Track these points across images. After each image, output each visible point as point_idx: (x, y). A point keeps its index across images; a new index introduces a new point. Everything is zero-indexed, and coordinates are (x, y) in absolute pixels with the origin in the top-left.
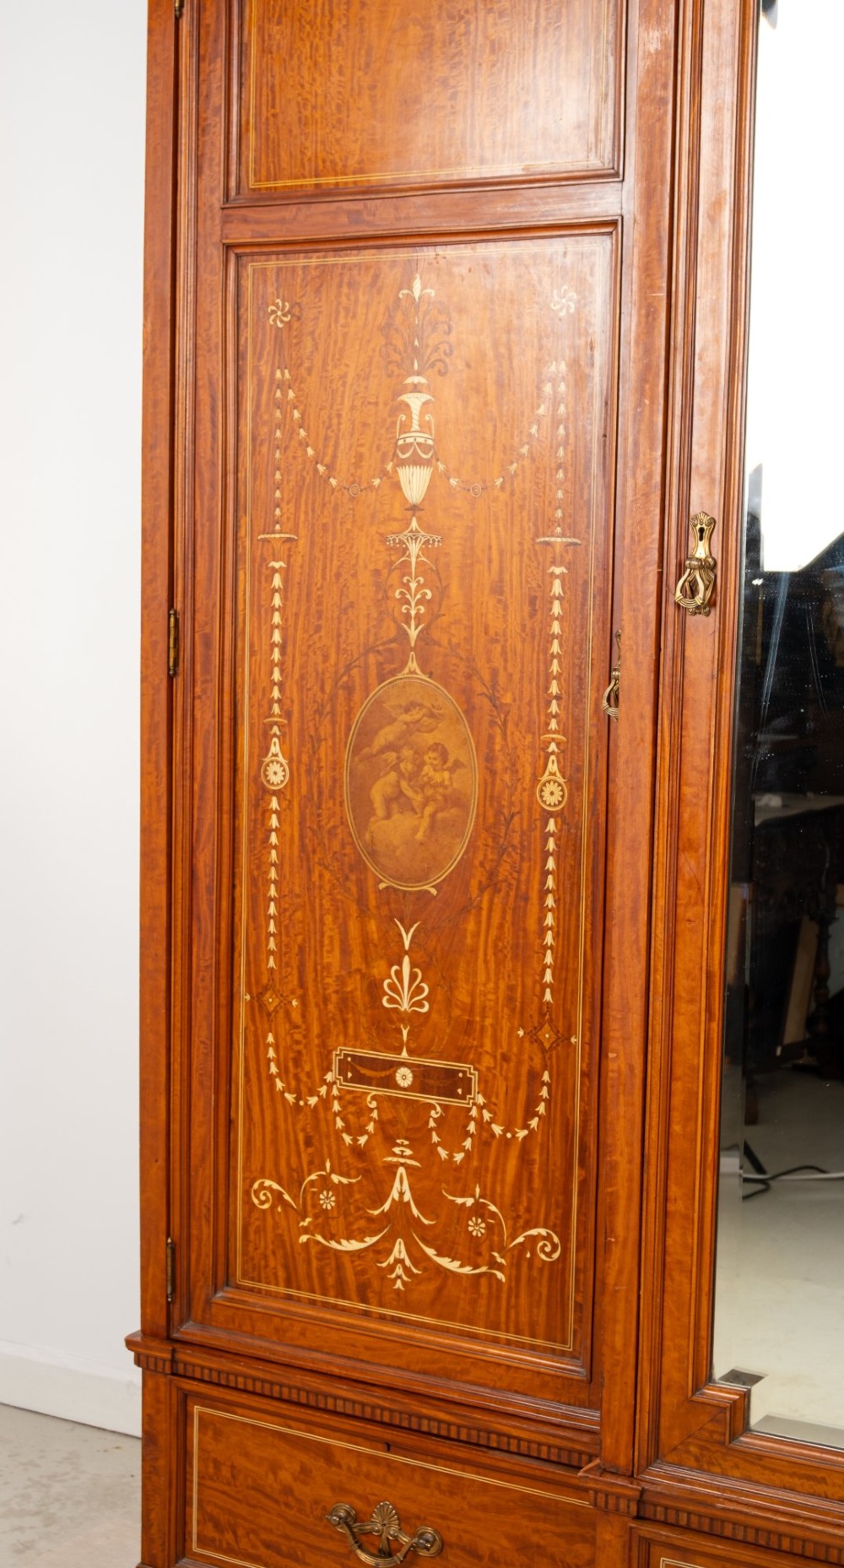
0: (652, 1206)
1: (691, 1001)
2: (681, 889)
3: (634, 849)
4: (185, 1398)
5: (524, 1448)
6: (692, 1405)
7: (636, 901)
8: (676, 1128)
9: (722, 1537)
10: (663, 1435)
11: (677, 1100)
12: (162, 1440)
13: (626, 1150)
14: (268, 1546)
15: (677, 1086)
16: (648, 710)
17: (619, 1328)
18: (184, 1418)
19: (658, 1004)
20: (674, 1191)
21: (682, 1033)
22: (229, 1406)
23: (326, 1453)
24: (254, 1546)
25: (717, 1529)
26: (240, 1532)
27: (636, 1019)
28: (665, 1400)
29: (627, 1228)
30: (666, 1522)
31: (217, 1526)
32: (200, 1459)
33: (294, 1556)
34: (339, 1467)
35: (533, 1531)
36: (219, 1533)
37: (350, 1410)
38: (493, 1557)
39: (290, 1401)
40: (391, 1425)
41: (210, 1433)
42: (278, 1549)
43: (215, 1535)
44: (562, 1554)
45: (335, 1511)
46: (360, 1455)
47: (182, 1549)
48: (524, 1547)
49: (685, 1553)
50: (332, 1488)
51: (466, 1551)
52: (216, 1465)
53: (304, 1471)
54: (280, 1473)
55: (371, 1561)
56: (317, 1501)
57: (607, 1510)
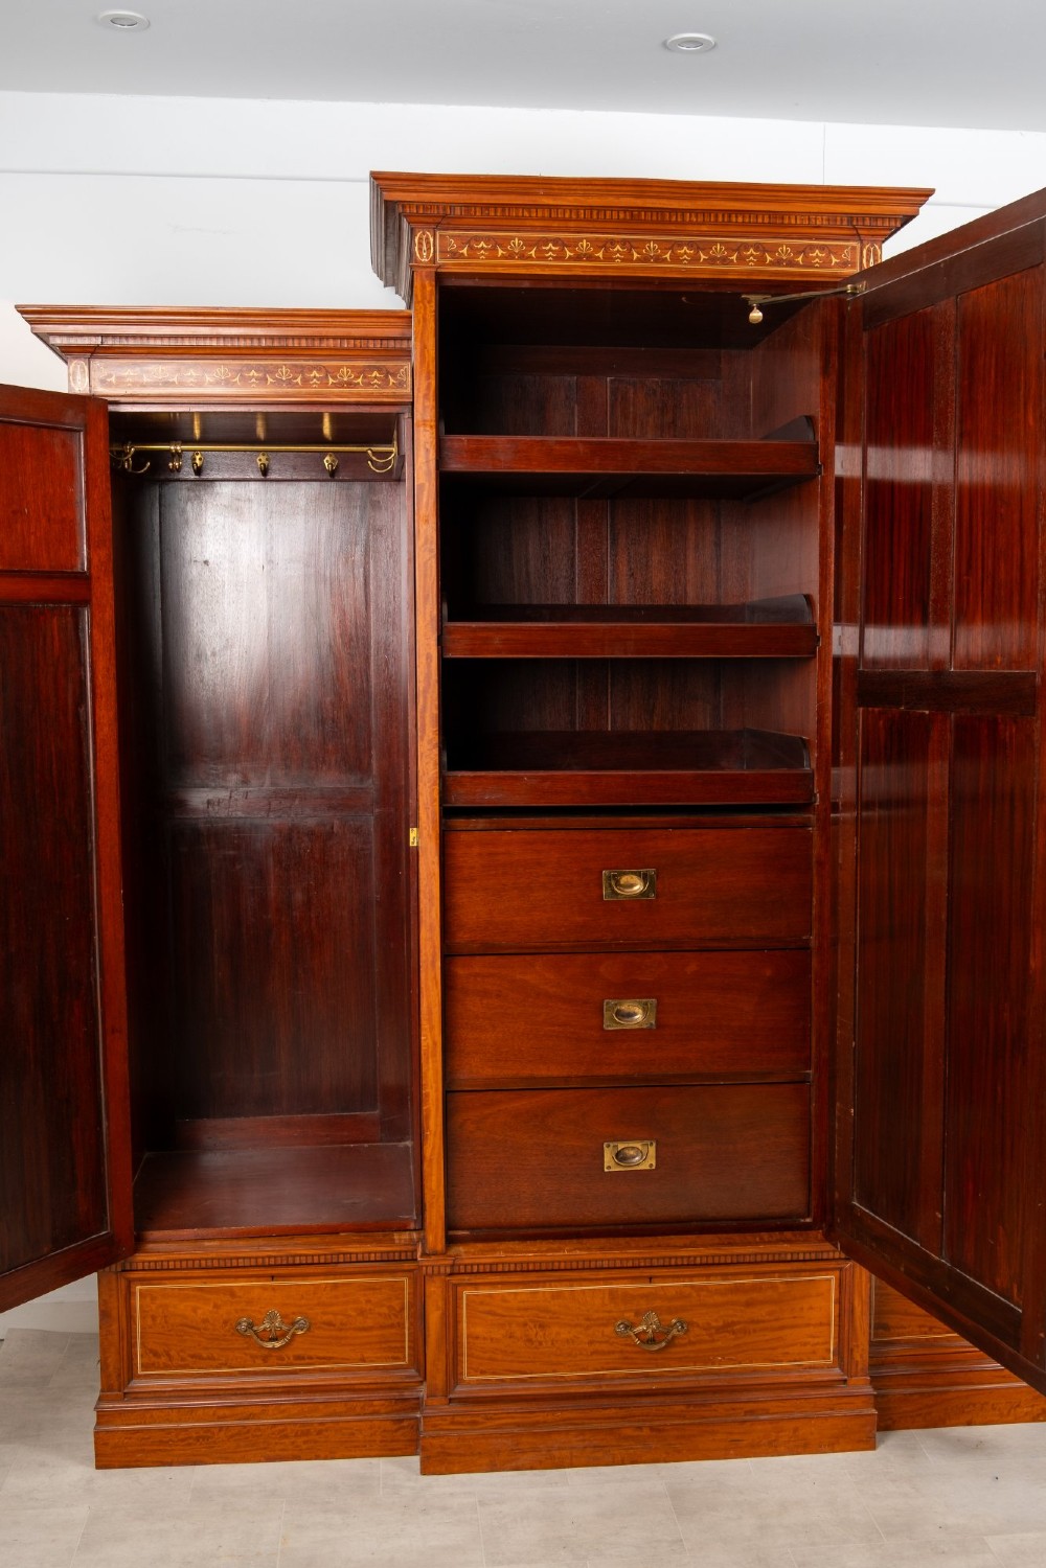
3: (430, 929)
4: (130, 1282)
5: (360, 1257)
9: (497, 1272)
12: (114, 1313)
13: (434, 1085)
14: (192, 1356)
16: (437, 859)
17: (434, 1178)
18: (129, 1294)
22: (161, 1280)
23: (231, 1292)
24: (183, 1359)
25: (494, 1269)
26: (173, 1353)
27: (437, 1018)
29: (436, 1126)
30: (465, 1273)
31: (156, 1354)
32: (143, 1318)
33: (212, 1358)
34: (240, 1297)
35: (368, 1301)
36: (161, 1359)
37: (247, 1263)
38: (342, 1324)
39: (207, 1268)
40: (276, 1266)
41: (148, 1300)
42: (200, 1358)
43: (154, 1359)
44: (384, 1310)
45: (240, 1324)
46: (253, 1287)
47: (131, 1374)
48: (362, 1313)
49: (476, 1285)
50: (237, 1311)
51: (324, 1323)
52: (154, 1318)
53: (216, 1306)
54: (199, 1312)
55: (270, 1345)
56: (225, 1322)
57: (433, 1275)
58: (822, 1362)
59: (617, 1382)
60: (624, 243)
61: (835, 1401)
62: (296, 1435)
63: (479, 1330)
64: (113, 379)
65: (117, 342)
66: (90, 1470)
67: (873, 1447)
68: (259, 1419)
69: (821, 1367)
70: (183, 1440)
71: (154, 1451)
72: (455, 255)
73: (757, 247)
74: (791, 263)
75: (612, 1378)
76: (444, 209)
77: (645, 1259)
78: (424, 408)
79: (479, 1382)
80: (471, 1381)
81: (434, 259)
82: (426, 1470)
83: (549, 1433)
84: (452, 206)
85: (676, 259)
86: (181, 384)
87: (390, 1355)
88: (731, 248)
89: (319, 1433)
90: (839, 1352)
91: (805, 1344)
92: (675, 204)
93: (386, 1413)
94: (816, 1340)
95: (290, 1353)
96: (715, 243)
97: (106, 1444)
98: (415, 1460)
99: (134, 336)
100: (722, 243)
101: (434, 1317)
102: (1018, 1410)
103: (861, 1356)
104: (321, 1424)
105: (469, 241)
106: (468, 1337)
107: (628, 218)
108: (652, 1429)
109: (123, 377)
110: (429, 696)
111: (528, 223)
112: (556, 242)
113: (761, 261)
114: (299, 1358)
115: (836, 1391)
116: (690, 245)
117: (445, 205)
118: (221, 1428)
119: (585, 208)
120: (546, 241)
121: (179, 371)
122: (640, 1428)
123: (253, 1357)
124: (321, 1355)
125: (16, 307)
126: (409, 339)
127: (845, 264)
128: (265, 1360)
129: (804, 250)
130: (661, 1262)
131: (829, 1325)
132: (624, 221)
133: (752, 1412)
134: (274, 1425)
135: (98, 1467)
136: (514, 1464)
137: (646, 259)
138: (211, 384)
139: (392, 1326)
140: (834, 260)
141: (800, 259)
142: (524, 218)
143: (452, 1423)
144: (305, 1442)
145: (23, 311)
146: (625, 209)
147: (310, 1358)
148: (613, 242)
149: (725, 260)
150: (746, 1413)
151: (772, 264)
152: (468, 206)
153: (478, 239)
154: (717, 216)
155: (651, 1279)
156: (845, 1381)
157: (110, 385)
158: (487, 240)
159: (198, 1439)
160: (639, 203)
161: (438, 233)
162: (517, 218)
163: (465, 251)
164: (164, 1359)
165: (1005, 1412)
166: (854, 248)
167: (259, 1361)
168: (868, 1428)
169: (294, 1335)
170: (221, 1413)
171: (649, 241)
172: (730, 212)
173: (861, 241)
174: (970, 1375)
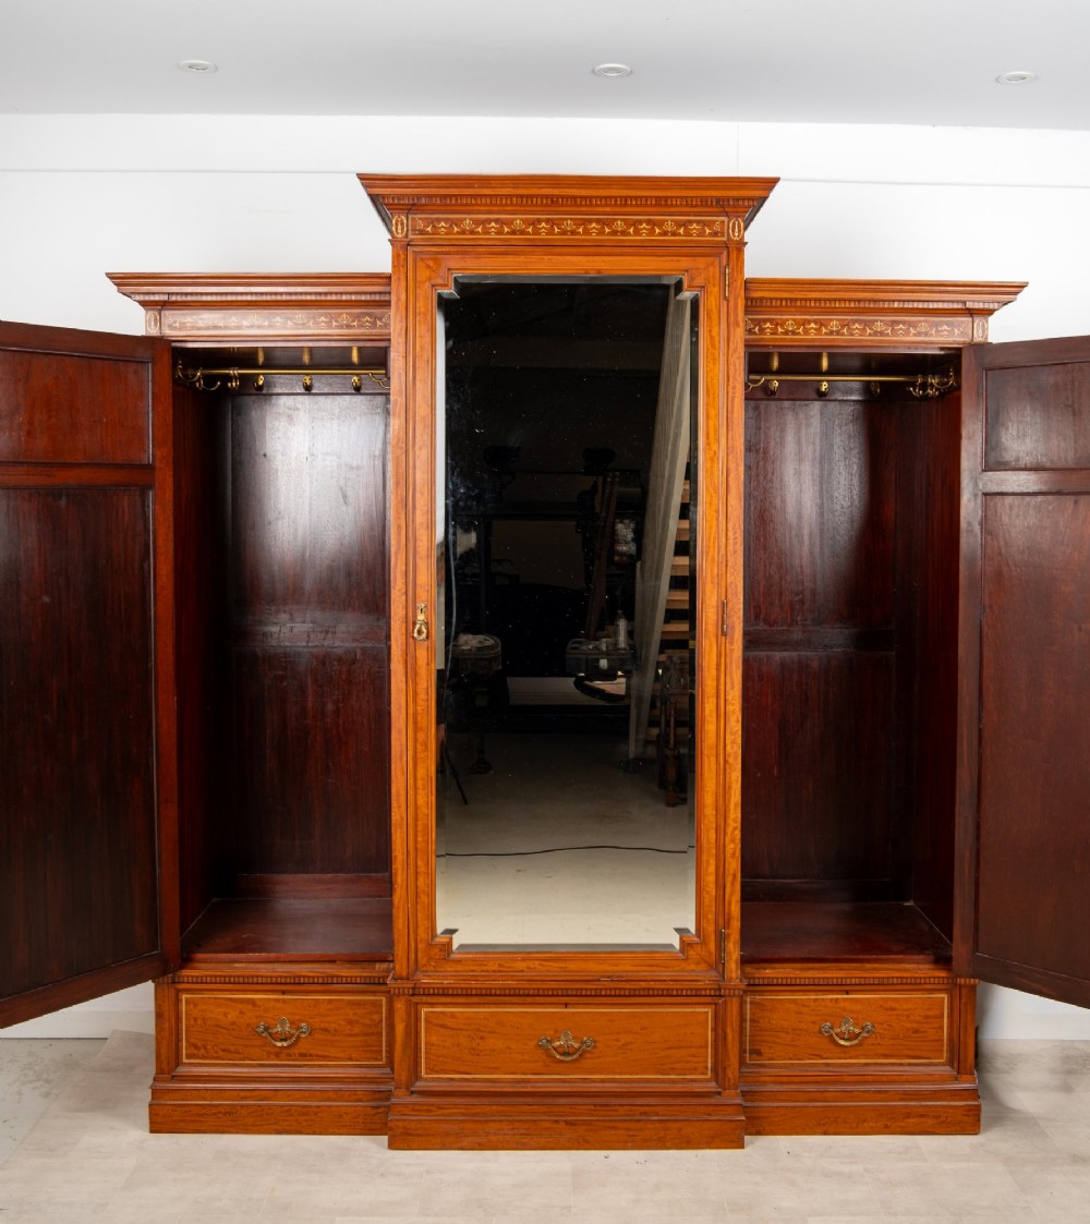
0: (412, 871)
1: (424, 789)
2: (418, 746)
3: (399, 732)
4: (178, 992)
5: (349, 980)
6: (431, 946)
7: (401, 752)
8: (420, 839)
9: (448, 995)
10: (419, 959)
11: (420, 828)
12: (166, 1015)
14: (224, 1050)
15: (420, 823)
16: (404, 679)
17: (401, 921)
18: (178, 1001)
19: (411, 792)
20: (420, 863)
21: (421, 801)
22: (201, 991)
23: (253, 1002)
24: (216, 1052)
25: (446, 992)
26: (209, 1047)
27: (403, 799)
28: (420, 946)
29: (402, 881)
30: (424, 994)
31: (196, 1047)
32: (186, 1019)
33: (237, 1052)
34: (259, 1007)
35: (355, 1014)
36: (198, 1050)
37: (264, 981)
38: (336, 1030)
39: (234, 983)
40: (286, 984)
41: (192, 1006)
42: (229, 1051)
43: (195, 1051)
44: (367, 1021)
45: (258, 1027)
46: (269, 1000)
47: (178, 1063)
48: (350, 1022)
49: (432, 1005)
50: (257, 1017)
51: (322, 1030)
52: (195, 1019)
53: (241, 1013)
54: (229, 1016)
55: (279, 1044)
56: (248, 1025)
57: (399, 995)
58: (702, 1077)
59: (539, 1085)
60: (547, 221)
61: (711, 1108)
62: (299, 1115)
63: (434, 1039)
64: (177, 324)
65: (179, 298)
66: (146, 1134)
67: (741, 1146)
68: (271, 1100)
69: (701, 1081)
70: (214, 1114)
71: (192, 1121)
72: (422, 232)
73: (648, 222)
74: (674, 234)
75: (536, 1081)
76: (413, 199)
77: (562, 989)
78: (398, 343)
79: (434, 1080)
80: (428, 1079)
81: (407, 236)
82: (392, 1146)
83: (487, 1121)
84: (419, 197)
85: (587, 232)
86: (226, 328)
87: (373, 1056)
88: (628, 224)
89: (316, 1114)
90: (715, 1070)
91: (688, 1062)
92: (583, 192)
93: (367, 1101)
94: (696, 1059)
95: (296, 1051)
96: (617, 220)
97: (158, 1114)
98: (385, 1138)
99: (192, 294)
100: (621, 220)
101: (400, 1028)
102: (866, 1124)
103: (733, 1074)
104: (318, 1107)
105: (432, 222)
106: (426, 1044)
107: (549, 202)
108: (566, 1122)
109: (185, 323)
110: (399, 556)
111: (476, 208)
112: (496, 221)
113: (652, 232)
114: (303, 1056)
115: (712, 1101)
116: (598, 221)
117: (413, 196)
118: (242, 1106)
119: (517, 196)
120: (490, 221)
121: (224, 318)
122: (557, 1122)
123: (269, 1053)
124: (319, 1053)
125: (107, 274)
126: (390, 293)
127: (715, 234)
128: (277, 1055)
129: (685, 224)
130: (574, 993)
131: (707, 1047)
132: (547, 205)
133: (645, 1113)
134: (282, 1106)
135: (152, 1131)
136: (459, 1145)
137: (564, 233)
138: (247, 327)
139: (373, 1034)
140: (708, 231)
141: (681, 231)
142: (471, 205)
143: (413, 1110)
144: (306, 1121)
145: (111, 276)
146: (547, 196)
147: (311, 1055)
148: (539, 221)
149: (624, 233)
150: (641, 1114)
151: (660, 234)
152: (430, 196)
153: (439, 220)
154: (616, 201)
155: (566, 1005)
156: (720, 1093)
157: (175, 329)
158: (446, 220)
159: (225, 1114)
160: (555, 192)
161: (410, 217)
162: (467, 205)
163: (429, 229)
164: (202, 1051)
165: (854, 1125)
166: (723, 222)
167: (273, 1056)
168: (738, 1132)
169: (299, 1037)
170: (242, 1094)
171: (567, 219)
172: (626, 198)
173: (727, 216)
174: (826, 1094)
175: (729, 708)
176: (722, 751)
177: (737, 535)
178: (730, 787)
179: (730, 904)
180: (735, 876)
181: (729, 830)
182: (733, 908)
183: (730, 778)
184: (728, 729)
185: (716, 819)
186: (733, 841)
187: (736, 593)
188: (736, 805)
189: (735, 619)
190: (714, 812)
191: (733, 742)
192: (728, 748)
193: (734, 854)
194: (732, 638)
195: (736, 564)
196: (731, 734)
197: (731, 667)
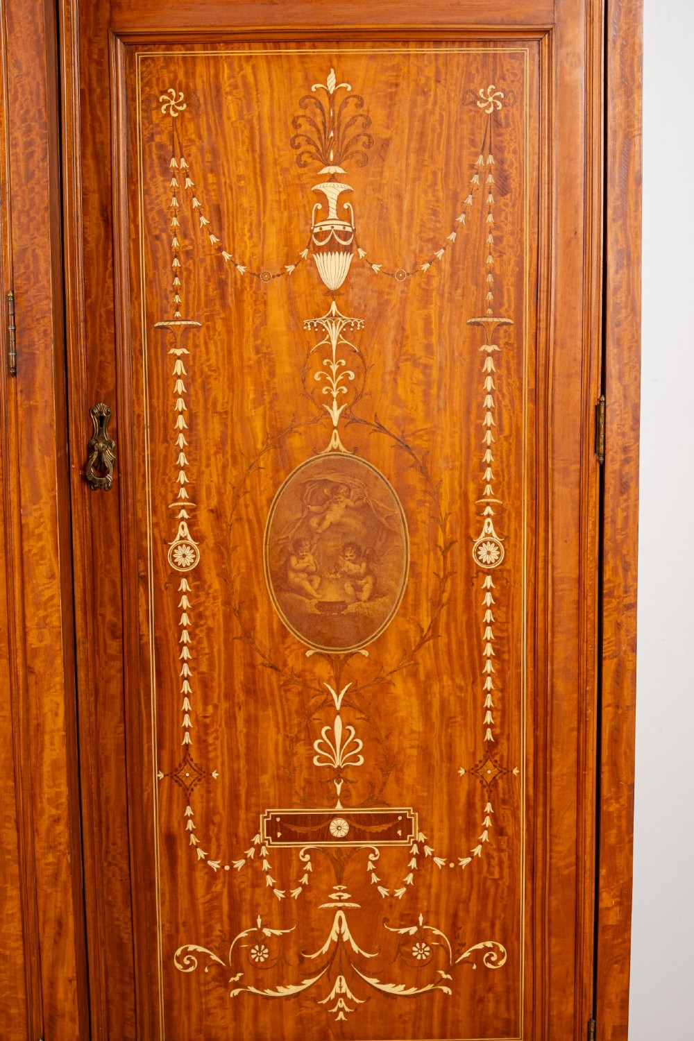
175: (32, 546)
176: (19, 645)
177: (33, 136)
178: (39, 728)
179: (52, 984)
180: (60, 924)
181: (44, 823)
182: (61, 995)
183: (40, 707)
184: (30, 597)
185: (16, 797)
186: (52, 848)
187: (36, 274)
188: (55, 765)
189: (36, 336)
190: (11, 784)
191: (43, 624)
192: (32, 639)
193: (56, 875)
194: (30, 383)
195: (32, 205)
196: (37, 606)
197: (30, 450)
